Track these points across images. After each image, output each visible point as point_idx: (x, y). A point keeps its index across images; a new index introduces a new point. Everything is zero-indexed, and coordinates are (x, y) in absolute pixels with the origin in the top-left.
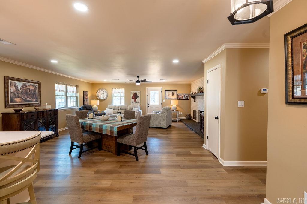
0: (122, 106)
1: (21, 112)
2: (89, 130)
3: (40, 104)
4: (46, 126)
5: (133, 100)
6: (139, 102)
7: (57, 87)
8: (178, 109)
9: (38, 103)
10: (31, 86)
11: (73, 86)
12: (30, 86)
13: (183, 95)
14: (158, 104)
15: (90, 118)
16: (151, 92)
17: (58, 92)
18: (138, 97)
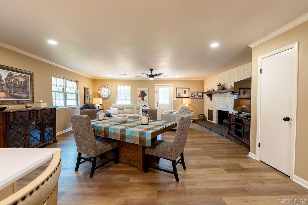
0: (128, 105)
1: (6, 110)
2: (104, 136)
3: (32, 101)
4: (41, 129)
5: (141, 99)
6: (147, 100)
7: (55, 81)
8: (191, 108)
9: (30, 99)
10: (20, 78)
11: (72, 81)
12: (19, 76)
13: (196, 94)
14: (168, 103)
15: (100, 119)
16: (161, 89)
17: (56, 87)
18: (146, 95)
